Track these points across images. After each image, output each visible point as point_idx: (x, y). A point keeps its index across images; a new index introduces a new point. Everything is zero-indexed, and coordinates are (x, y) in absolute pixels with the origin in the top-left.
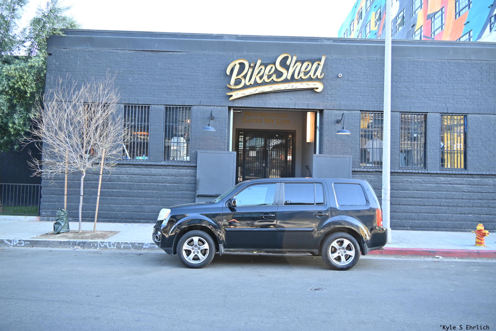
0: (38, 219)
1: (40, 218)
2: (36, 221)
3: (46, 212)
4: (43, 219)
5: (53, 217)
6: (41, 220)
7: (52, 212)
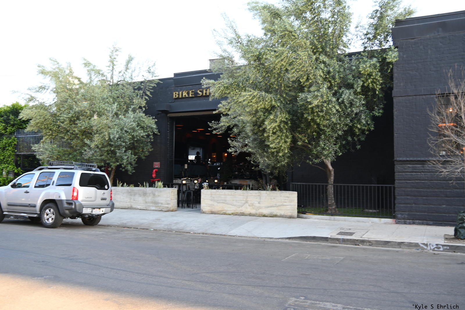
0: (394, 222)
1: (396, 221)
2: (391, 224)
3: (402, 214)
4: (399, 222)
5: (409, 219)
6: (397, 223)
7: (408, 215)
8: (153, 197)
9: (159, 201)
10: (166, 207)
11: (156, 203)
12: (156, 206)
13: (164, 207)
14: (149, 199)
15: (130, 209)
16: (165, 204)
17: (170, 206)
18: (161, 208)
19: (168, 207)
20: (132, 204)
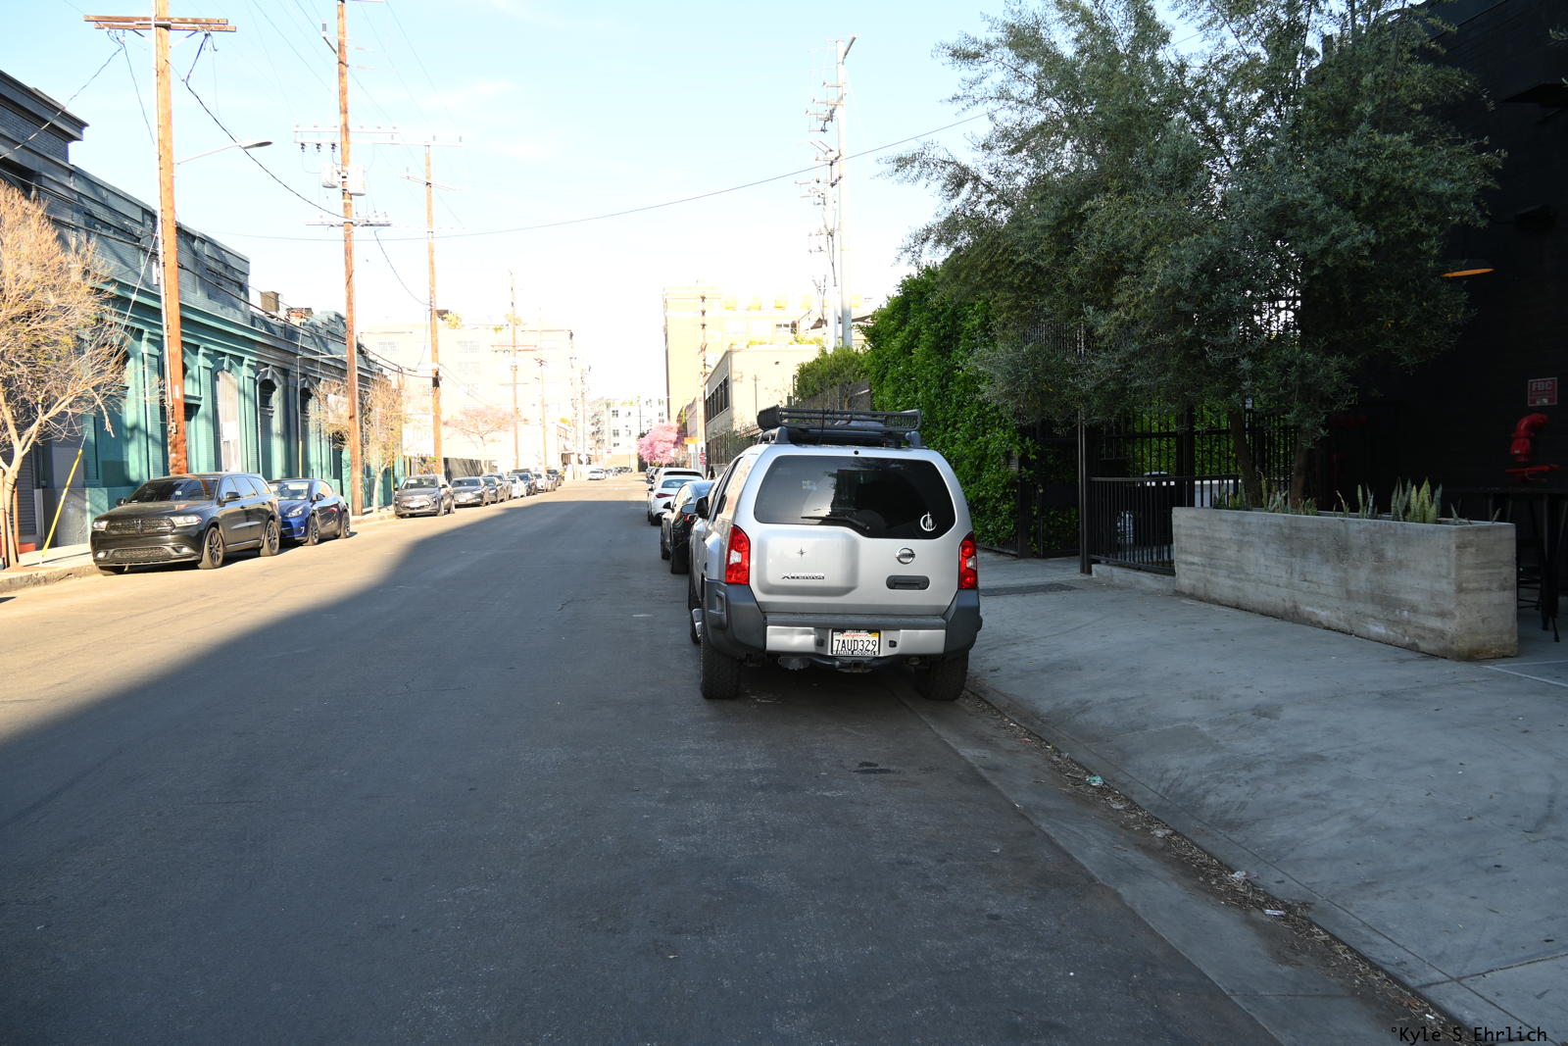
8: (1376, 570)
9: (1402, 596)
10: (1432, 630)
11: (1386, 602)
12: (1391, 617)
13: (1424, 628)
14: (1361, 577)
15: (1293, 621)
16: (1429, 614)
17: (1451, 627)
18: (1412, 631)
19: (1442, 634)
20: (1299, 596)
